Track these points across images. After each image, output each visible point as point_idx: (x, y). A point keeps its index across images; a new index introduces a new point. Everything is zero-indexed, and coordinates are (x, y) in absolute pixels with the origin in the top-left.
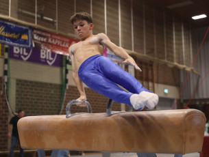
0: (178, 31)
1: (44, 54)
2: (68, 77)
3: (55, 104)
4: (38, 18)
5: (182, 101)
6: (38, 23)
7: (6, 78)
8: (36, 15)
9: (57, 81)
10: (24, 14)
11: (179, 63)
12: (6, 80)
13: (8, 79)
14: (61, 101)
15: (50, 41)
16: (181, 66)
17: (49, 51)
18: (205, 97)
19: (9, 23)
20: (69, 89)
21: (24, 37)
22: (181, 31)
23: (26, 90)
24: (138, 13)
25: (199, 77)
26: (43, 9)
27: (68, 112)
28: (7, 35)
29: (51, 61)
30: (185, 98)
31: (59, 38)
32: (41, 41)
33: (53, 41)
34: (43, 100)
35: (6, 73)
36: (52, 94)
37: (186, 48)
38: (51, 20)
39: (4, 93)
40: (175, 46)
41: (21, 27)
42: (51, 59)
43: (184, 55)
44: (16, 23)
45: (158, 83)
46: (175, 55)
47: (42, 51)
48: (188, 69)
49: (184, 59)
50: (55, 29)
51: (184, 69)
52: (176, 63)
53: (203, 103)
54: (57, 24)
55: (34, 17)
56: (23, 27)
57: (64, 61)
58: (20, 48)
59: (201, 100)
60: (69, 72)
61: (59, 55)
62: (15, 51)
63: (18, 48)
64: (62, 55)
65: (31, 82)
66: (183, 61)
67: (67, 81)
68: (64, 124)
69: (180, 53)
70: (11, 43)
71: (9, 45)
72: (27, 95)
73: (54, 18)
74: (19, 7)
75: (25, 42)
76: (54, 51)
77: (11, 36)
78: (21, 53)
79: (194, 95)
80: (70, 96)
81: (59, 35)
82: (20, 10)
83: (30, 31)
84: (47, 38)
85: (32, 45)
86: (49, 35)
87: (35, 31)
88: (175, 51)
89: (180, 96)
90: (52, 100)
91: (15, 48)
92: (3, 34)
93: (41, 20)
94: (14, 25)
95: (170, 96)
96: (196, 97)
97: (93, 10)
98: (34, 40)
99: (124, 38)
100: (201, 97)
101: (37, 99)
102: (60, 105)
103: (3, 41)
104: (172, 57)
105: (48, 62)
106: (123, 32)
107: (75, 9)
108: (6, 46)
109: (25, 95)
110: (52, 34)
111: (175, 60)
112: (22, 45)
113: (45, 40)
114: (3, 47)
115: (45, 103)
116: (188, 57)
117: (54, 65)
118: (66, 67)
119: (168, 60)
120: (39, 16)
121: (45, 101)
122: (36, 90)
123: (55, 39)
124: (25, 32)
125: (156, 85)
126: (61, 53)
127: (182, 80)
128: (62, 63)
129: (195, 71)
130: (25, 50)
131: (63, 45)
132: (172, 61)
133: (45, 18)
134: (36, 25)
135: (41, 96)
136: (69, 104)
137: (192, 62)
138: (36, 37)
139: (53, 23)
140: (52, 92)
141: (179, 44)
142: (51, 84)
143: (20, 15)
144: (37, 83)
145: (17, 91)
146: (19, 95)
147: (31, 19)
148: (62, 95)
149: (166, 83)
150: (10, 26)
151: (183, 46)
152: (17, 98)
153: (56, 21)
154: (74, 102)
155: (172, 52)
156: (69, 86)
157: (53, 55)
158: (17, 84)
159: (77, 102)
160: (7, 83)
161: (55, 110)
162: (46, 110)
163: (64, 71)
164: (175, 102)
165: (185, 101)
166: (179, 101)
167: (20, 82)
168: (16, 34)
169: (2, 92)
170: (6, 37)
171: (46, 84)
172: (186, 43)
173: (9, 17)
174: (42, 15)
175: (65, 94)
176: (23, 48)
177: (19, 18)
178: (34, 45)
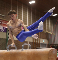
0: (48, 20)
3: (4, 46)
5: (49, 45)
9: (5, 37)
11: (48, 31)
14: (6, 45)
15: (2, 23)
16: (49, 32)
17: (2, 26)
18: (57, 43)
20: (9, 40)
22: (49, 20)
24: (34, 13)
25: (55, 36)
27: (8, 49)
29: (3, 30)
30: (50, 44)
31: (6, 22)
33: (4, 23)
37: (50, 26)
38: (3, 15)
40: (46, 25)
42: (3, 29)
43: (50, 28)
45: (41, 38)
46: (47, 28)
48: (51, 33)
49: (50, 30)
50: (4, 18)
51: (50, 33)
52: (47, 31)
53: (57, 45)
54: (5, 17)
57: (7, 30)
59: (56, 44)
60: (9, 34)
61: (5, 28)
64: (7, 28)
66: (49, 31)
67: (8, 37)
68: (6, 54)
69: (48, 28)
73: (4, 15)
76: (4, 26)
79: (53, 43)
81: (6, 21)
84: (2, 22)
86: (2, 21)
88: (47, 27)
89: (49, 43)
90: (3, 44)
95: (45, 43)
96: (54, 43)
97: (18, 12)
99: (29, 22)
100: (56, 43)
102: (6, 46)
104: (46, 29)
105: (2, 30)
106: (29, 20)
110: (3, 20)
111: (47, 30)
113: (1, 23)
115: (0, 45)
116: (51, 29)
117: (4, 31)
118: (8, 32)
119: (44, 30)
123: (4, 22)
125: (40, 39)
126: (6, 27)
127: (49, 37)
128: (7, 31)
129: (54, 34)
132: (46, 30)
133: (1, 15)
137: (53, 31)
139: (4, 17)
140: (3, 41)
141: (48, 24)
142: (3, 39)
148: (7, 43)
149: (43, 38)
151: (50, 25)
153: (5, 16)
155: (46, 27)
156: (9, 39)
157: (4, 28)
159: (11, 45)
161: (4, 48)
163: (7, 34)
164: (47, 45)
165: (50, 45)
166: (48, 44)
171: (1, 38)
172: (50, 24)
175: (8, 42)
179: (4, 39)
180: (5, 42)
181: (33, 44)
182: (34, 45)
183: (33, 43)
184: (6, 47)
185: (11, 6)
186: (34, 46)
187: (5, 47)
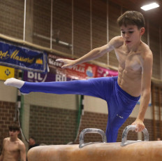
1: (59, 79)
2: (84, 102)
3: (70, 131)
4: (53, 42)
6: (53, 48)
7: (19, 103)
8: (51, 39)
9: (73, 107)
10: (39, 39)
12: (19, 106)
13: (22, 105)
14: (77, 128)
17: (64, 75)
19: (23, 48)
20: (85, 116)
21: (39, 62)
23: (40, 117)
26: (58, 33)
27: (81, 141)
28: (20, 60)
32: (56, 66)
34: (58, 127)
35: (19, 98)
36: (67, 121)
38: (67, 44)
39: (17, 120)
41: (35, 51)
44: (31, 47)
47: (57, 76)
54: (72, 49)
55: (49, 41)
56: (39, 52)
58: (34, 72)
60: (85, 97)
62: (29, 76)
63: (32, 73)
65: (45, 108)
67: (82, 107)
70: (25, 68)
71: (23, 70)
72: (41, 122)
73: (70, 43)
74: (34, 31)
75: (40, 67)
76: (69, 76)
77: (25, 60)
78: (36, 78)
80: (85, 122)
82: (35, 34)
83: (44, 56)
85: (46, 70)
87: (50, 56)
90: (67, 127)
91: (29, 73)
92: (17, 58)
93: (56, 45)
94: (29, 50)
98: (49, 64)
101: (52, 126)
103: (17, 66)
107: (91, 34)
108: (20, 71)
109: (39, 122)
112: (36, 70)
114: (16, 72)
115: (60, 130)
120: (55, 40)
121: (60, 128)
122: (51, 116)
124: (40, 56)
130: (39, 75)
131: (79, 70)
133: (60, 42)
134: (51, 49)
135: (56, 123)
136: (82, 133)
138: (51, 62)
139: (68, 47)
140: (67, 118)
142: (66, 110)
143: (35, 39)
144: (51, 109)
145: (31, 117)
146: (33, 121)
147: (46, 43)
150: (25, 50)
152: (31, 125)
153: (72, 45)
154: (87, 131)
156: (85, 112)
158: (31, 110)
160: (20, 109)
161: (70, 137)
162: (61, 137)
163: (80, 97)
167: (34, 108)
168: (31, 58)
169: (15, 119)
170: (19, 62)
171: (61, 110)
173: (23, 41)
174: (58, 40)
175: (81, 120)
176: (38, 73)
177: (34, 42)
178: (48, 70)
179: (70, 111)
180: (74, 120)
181: (153, 125)
182: (156, 127)
183: (152, 121)
184: (76, 134)
185: (91, 17)
186: (156, 132)
187: (72, 134)
